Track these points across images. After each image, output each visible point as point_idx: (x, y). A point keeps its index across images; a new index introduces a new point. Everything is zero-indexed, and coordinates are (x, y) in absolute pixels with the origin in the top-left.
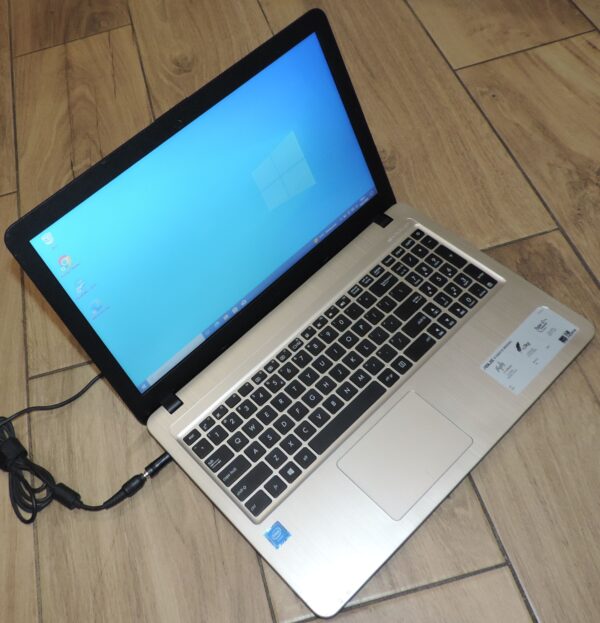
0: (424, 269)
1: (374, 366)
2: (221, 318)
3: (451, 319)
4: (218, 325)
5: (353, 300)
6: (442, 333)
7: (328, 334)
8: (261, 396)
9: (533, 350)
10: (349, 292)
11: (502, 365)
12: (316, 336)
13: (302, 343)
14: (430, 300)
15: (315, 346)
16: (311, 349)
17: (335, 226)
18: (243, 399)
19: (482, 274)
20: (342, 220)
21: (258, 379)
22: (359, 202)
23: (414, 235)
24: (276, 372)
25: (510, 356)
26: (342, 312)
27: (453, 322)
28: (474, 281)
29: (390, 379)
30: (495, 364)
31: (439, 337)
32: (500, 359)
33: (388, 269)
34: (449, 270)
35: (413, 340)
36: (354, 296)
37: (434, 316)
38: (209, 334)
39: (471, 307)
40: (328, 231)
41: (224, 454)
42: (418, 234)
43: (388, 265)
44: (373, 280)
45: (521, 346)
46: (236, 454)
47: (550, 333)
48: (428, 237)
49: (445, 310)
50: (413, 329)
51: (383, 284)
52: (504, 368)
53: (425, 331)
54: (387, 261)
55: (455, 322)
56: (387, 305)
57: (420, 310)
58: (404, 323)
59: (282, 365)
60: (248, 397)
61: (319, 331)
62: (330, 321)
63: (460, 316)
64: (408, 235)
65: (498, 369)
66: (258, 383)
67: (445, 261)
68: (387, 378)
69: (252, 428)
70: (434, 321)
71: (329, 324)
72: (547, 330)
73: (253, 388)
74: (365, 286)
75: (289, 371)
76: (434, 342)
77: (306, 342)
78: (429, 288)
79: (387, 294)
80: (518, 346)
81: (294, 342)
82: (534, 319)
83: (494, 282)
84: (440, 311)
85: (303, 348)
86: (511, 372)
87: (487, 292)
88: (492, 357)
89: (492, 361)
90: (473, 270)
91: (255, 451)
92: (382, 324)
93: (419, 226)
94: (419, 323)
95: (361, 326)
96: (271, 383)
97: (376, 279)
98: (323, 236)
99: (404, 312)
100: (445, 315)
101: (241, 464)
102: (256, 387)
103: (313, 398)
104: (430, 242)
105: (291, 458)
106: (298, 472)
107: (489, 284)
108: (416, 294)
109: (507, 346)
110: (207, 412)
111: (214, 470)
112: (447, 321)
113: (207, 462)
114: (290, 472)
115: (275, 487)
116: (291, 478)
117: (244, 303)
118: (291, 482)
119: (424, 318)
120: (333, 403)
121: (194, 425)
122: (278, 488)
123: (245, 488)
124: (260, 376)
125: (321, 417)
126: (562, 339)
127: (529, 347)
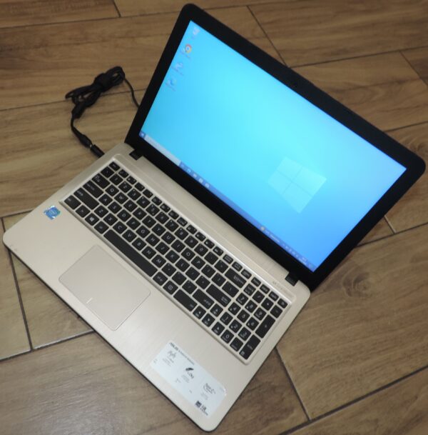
0: (252, 307)
1: (169, 270)
2: (194, 173)
3: (211, 323)
4: (189, 171)
5: (221, 258)
6: (198, 315)
7: (192, 241)
8: (144, 202)
9: (187, 380)
10: (226, 255)
11: (174, 355)
12: (190, 234)
13: (184, 226)
15: (182, 233)
16: (179, 231)
17: (277, 241)
18: (141, 193)
19: (251, 348)
20: (283, 246)
21: (155, 200)
22: (301, 257)
23: (281, 300)
24: (161, 210)
25: (181, 362)
26: (210, 250)
27: (207, 323)
28: (245, 342)
29: (159, 280)
30: (174, 351)
31: (194, 314)
32: (178, 354)
33: (249, 281)
34: (253, 324)
35: (191, 296)
36: (224, 258)
37: (211, 311)
38: (182, 167)
39: (222, 338)
40: (272, 237)
41: (104, 184)
43: (252, 281)
44: (239, 271)
45: (190, 371)
46: (104, 190)
47: (203, 395)
49: (217, 319)
50: (199, 296)
51: (235, 277)
52: (171, 357)
53: (199, 304)
54: (256, 281)
55: (209, 326)
56: (218, 280)
57: (216, 302)
58: (204, 291)
59: (167, 214)
60: (143, 195)
61: (194, 236)
62: (202, 243)
63: (213, 330)
64: (282, 295)
65: (171, 352)
66: (152, 200)
67: (260, 322)
68: (161, 280)
69: (121, 198)
70: (208, 311)
71: (200, 242)
72: (206, 393)
74: (233, 266)
75: (163, 218)
76: (191, 310)
77: (185, 228)
78: (235, 309)
79: (227, 280)
80: (190, 369)
81: (184, 220)
83: (246, 357)
84: (217, 315)
85: (180, 226)
86: (168, 362)
87: (237, 351)
88: (179, 348)
89: (177, 349)
90: (255, 342)
91: (106, 200)
92: (202, 276)
93: (290, 303)
94: (205, 301)
95: (199, 262)
96: (153, 208)
97: (239, 273)
98: (267, 233)
99: (213, 291)
100: (213, 320)
101: (98, 193)
102: (150, 199)
103: (143, 232)
104: (277, 312)
105: (101, 219)
106: (92, 224)
107: (243, 353)
108: (229, 300)
109: (190, 361)
110: (131, 173)
111: (93, 179)
112: (208, 320)
113: (98, 175)
114: (92, 219)
115: (82, 211)
116: (87, 220)
117: (207, 186)
118: (86, 219)
119: (209, 304)
120: (139, 244)
121: (123, 166)
122: (83, 212)
123: (82, 195)
124: (158, 201)
125: (130, 236)
126: (198, 404)
127: (190, 377)
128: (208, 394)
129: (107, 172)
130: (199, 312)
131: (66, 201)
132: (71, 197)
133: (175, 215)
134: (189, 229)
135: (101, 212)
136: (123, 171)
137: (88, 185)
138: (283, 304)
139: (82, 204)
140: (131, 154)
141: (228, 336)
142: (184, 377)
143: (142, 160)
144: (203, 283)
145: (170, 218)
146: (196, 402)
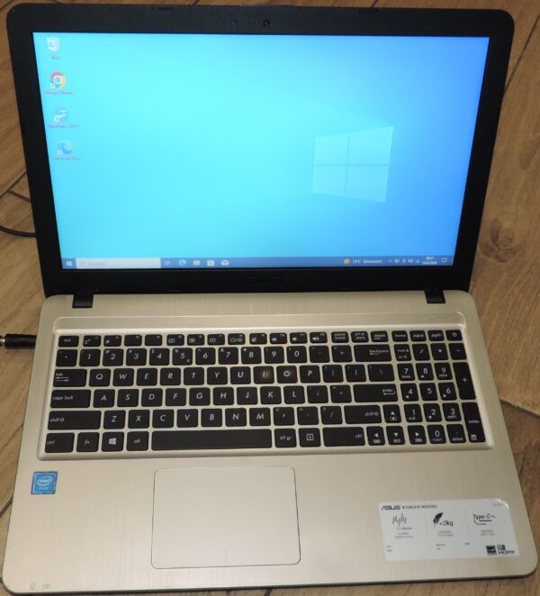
0: (425, 370)
1: (284, 417)
3: (401, 436)
4: (182, 264)
5: (330, 344)
6: (378, 441)
7: (274, 354)
8: (160, 356)
9: (449, 534)
10: (333, 334)
11: (403, 519)
12: (262, 347)
13: (243, 342)
14: (401, 403)
15: (251, 354)
16: (245, 355)
17: (378, 262)
18: (143, 346)
19: (477, 422)
20: (390, 263)
21: (172, 341)
22: (423, 258)
23: (449, 333)
24: (194, 348)
25: (420, 519)
26: (308, 345)
27: (399, 441)
28: (463, 422)
29: (286, 440)
30: (397, 513)
31: (371, 443)
32: (407, 513)
33: (391, 343)
34: (448, 391)
35: (344, 425)
36: (334, 341)
37: (388, 421)
38: (168, 265)
39: (432, 442)
40: (367, 262)
41: (78, 378)
42: (455, 335)
43: (395, 339)
44: (367, 341)
45: (441, 520)
46: (87, 387)
47: (483, 533)
48: (462, 346)
49: (404, 424)
50: (354, 415)
51: (372, 353)
52: (402, 525)
53: (364, 426)
54: (399, 335)
55: (403, 442)
56: (355, 374)
57: (381, 405)
58: (353, 403)
59: (206, 345)
60: (148, 348)
61: (269, 344)
62: (289, 344)
63: (413, 442)
64: (444, 326)
65: (395, 519)
66: (169, 344)
67: (454, 380)
68: (288, 439)
69: (123, 377)
70: (384, 425)
71: (285, 346)
72: (484, 528)
73: (161, 344)
74: (354, 340)
75: (205, 356)
76: (363, 444)
77: (247, 344)
78: (411, 392)
79: (366, 364)
80: (439, 516)
81: (236, 336)
82: (483, 506)
83: (481, 438)
84: (399, 420)
85: (239, 347)
86: (404, 534)
87: (464, 441)
88: (401, 504)
89: (397, 508)
90: (472, 411)
91: (104, 398)
92: (331, 387)
93: (462, 327)
94: (367, 414)
95: (310, 372)
96: (179, 353)
97: (370, 342)
98: (357, 263)
99: (362, 393)
100: (400, 429)
101: (83, 398)
102: (164, 345)
103: (199, 396)
104: (459, 352)
105: (126, 430)
106: (119, 447)
107: (474, 436)
108: (393, 387)
109: (427, 507)
110: (102, 332)
111: (56, 384)
112: (395, 436)
113: (57, 371)
114: (113, 441)
115: (87, 442)
116: (107, 448)
117: (225, 264)
118: (104, 450)
119: (376, 414)
120: (212, 417)
121: (81, 332)
122: (88, 444)
123: (63, 420)
124: (176, 339)
125: (188, 419)
126: (491, 549)
127: (449, 527)
128: (488, 526)
129: (65, 358)
130: (375, 436)
131: (48, 449)
132: (49, 437)
133: (218, 339)
134: (254, 340)
135: (115, 420)
136: (86, 337)
137: (58, 398)
138: (454, 334)
139: (77, 432)
140: (74, 307)
141: (437, 433)
142: (441, 534)
143: (98, 300)
144: (341, 394)
145: (217, 347)
146: (485, 549)
